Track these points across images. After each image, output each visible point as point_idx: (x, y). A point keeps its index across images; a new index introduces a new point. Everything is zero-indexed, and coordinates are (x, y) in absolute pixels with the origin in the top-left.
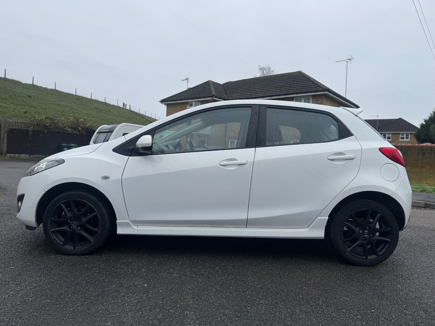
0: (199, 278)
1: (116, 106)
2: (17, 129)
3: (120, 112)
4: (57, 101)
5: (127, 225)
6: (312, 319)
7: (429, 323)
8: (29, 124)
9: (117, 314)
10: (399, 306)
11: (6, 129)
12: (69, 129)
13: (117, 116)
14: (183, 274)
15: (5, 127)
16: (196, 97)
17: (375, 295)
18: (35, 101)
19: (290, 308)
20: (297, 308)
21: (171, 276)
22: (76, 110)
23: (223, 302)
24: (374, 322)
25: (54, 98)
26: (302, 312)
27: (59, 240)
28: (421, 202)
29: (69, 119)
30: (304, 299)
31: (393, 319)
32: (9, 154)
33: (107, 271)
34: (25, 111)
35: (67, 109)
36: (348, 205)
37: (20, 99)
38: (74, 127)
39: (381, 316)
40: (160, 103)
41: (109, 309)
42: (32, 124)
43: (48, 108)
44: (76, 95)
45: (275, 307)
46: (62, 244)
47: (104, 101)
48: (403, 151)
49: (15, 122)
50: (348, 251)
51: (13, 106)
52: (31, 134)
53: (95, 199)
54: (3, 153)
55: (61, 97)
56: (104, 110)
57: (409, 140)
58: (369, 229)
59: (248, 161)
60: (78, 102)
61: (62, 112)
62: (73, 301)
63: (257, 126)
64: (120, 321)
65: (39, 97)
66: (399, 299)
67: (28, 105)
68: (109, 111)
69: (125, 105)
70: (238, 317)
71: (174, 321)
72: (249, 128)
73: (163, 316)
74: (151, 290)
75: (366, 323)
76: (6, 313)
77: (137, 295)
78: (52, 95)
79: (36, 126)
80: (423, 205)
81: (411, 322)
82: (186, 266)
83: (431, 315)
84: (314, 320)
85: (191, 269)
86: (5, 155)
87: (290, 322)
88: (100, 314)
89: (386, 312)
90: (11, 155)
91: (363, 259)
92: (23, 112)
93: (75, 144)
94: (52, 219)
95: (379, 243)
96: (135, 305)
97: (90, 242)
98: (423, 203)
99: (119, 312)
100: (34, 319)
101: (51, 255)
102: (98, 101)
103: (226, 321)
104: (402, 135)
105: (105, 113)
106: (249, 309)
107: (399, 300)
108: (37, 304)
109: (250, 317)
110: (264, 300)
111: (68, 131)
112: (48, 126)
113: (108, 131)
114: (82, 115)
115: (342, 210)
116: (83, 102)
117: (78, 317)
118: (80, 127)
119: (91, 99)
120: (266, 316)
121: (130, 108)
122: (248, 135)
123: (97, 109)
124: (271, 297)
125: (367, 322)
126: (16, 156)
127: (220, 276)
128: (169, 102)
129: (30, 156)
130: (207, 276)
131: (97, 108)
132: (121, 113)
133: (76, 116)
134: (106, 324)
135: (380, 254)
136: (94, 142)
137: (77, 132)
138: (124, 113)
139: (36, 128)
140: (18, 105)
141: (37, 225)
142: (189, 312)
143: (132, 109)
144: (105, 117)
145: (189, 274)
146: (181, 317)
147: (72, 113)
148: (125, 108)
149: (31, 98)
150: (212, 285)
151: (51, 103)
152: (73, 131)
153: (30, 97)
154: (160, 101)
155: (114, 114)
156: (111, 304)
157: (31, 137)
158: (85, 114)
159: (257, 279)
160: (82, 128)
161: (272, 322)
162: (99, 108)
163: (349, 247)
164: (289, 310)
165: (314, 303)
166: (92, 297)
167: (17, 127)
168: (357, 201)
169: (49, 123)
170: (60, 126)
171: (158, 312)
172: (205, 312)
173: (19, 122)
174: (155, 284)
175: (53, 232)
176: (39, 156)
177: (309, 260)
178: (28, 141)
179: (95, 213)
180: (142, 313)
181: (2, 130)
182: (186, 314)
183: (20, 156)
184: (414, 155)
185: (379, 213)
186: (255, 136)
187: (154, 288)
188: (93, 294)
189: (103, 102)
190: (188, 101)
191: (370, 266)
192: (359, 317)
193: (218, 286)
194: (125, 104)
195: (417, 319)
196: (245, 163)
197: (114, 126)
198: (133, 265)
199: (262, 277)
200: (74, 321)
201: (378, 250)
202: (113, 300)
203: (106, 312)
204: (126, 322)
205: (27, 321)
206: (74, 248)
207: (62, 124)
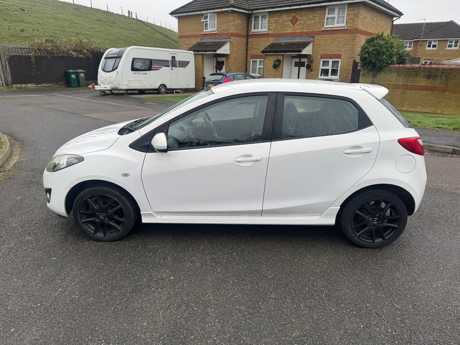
0: (218, 267)
1: (120, 15)
2: (18, 55)
3: (126, 22)
4: (54, 14)
5: (151, 215)
6: (314, 315)
7: (414, 319)
8: (29, 49)
9: (150, 313)
10: (392, 299)
11: (6, 57)
12: (73, 53)
13: (122, 28)
14: (204, 262)
15: (5, 54)
16: (212, 8)
17: (374, 285)
18: (29, 15)
19: (296, 302)
20: (302, 303)
21: (194, 265)
22: (77, 24)
23: (239, 296)
24: (367, 318)
25: (50, 9)
26: (306, 307)
27: (91, 229)
28: (449, 148)
29: (71, 41)
30: (309, 292)
31: (383, 314)
32: (15, 84)
33: (137, 261)
34: (22, 29)
35: (66, 23)
36: (361, 195)
37: (13, 13)
38: (78, 49)
39: (373, 311)
40: (170, 15)
41: (143, 308)
42: (32, 49)
43: (45, 23)
44: (74, 5)
45: (283, 302)
46: (93, 232)
47: (107, 10)
48: (445, 74)
49: (15, 48)
50: (356, 236)
51: (7, 24)
52: (34, 60)
53: (118, 194)
54: (8, 84)
55: (57, 8)
56: (108, 22)
57: (457, 48)
58: (378, 217)
59: (263, 157)
60: (78, 13)
61: (61, 28)
62: (112, 299)
63: (273, 118)
64: (154, 320)
65: (34, 9)
66: (394, 290)
67: (23, 20)
68: (114, 22)
69: (130, 13)
70: (251, 314)
71: (198, 319)
72: (264, 120)
73: (189, 314)
74: (177, 284)
75: (359, 319)
76: (60, 314)
77: (165, 290)
78: (46, 5)
79: (37, 51)
80: (450, 151)
81: (399, 318)
82: (207, 251)
83: (417, 310)
84: (315, 316)
85: (211, 256)
86: (11, 86)
87: (295, 319)
88: (137, 312)
89: (379, 306)
90: (18, 85)
91: (370, 242)
92: (20, 30)
93: (82, 70)
94: (80, 211)
95: (386, 228)
96: (164, 303)
97: (118, 230)
98: (451, 148)
99: (152, 310)
100: (84, 320)
101: (85, 241)
102: (99, 10)
103: (241, 318)
104: (450, 43)
105: (109, 25)
106: (261, 305)
107: (394, 292)
108: (83, 302)
109: (261, 313)
110: (275, 293)
111: (72, 54)
112: (49, 50)
113: (116, 56)
114: (84, 30)
115: (354, 199)
116: (83, 13)
117: (119, 317)
118: (85, 50)
119: (91, 8)
120: (275, 313)
121: (136, 17)
122: (264, 128)
123: (100, 21)
124: (281, 289)
125: (361, 318)
126: (22, 87)
127: (237, 265)
128: (181, 15)
129: (38, 86)
130: (226, 264)
131: (101, 19)
132: (127, 24)
133: (78, 32)
134: (142, 324)
135: (386, 238)
136: (103, 69)
137: (83, 56)
138: (130, 23)
139: (38, 53)
140: (12, 21)
141: (68, 215)
142: (210, 310)
143: (139, 18)
144: (111, 30)
145: (210, 263)
146: (203, 316)
147: (73, 28)
148: (131, 17)
149: (24, 12)
150: (229, 276)
151: (48, 17)
152: (78, 55)
153: (23, 10)
154: (170, 13)
155: (119, 26)
156: (145, 301)
157: (34, 64)
158: (88, 28)
159: (270, 267)
160: (87, 50)
161: (279, 319)
162: (102, 20)
163: (358, 232)
164: (295, 306)
165: (318, 297)
166: (128, 294)
167: (17, 53)
168: (369, 192)
169: (50, 47)
170: (63, 50)
171: (184, 310)
172: (223, 309)
173: (18, 47)
174: (180, 276)
175: (83, 223)
176: (46, 85)
177: (320, 240)
178: (33, 69)
179: (120, 206)
180: (171, 311)
181: (2, 57)
182: (208, 312)
183: (27, 86)
184: (456, 79)
185: (390, 203)
186: (271, 129)
187: (180, 281)
188: (128, 290)
189: (105, 11)
190: (203, 12)
191: (376, 248)
192: (354, 312)
193: (235, 277)
194: (131, 11)
195: (404, 315)
196: (261, 159)
197: (122, 49)
198: (160, 252)
199: (274, 265)
200: (117, 321)
201: (385, 234)
202: (145, 296)
203: (142, 311)
204: (158, 321)
205: (79, 322)
206: (105, 235)
207: (65, 47)
